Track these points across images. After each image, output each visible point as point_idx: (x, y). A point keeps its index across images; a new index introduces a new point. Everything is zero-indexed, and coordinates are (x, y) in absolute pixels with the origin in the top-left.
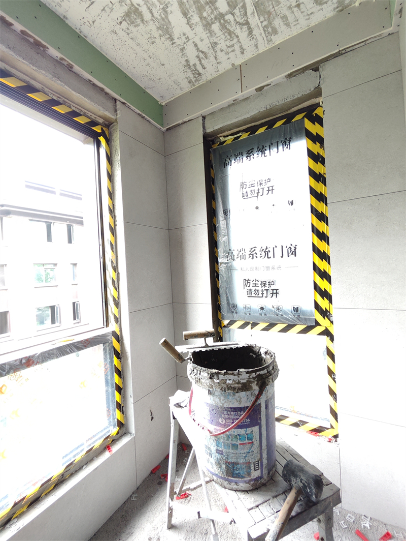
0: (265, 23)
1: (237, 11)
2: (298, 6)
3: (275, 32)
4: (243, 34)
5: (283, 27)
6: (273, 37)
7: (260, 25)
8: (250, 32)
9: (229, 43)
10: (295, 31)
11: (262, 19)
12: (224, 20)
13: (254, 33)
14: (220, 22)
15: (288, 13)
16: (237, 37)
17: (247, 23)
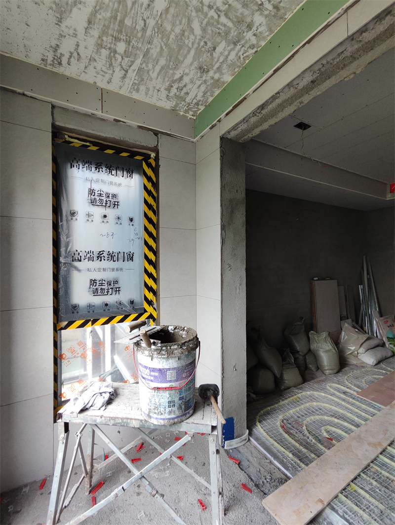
0: (136, 82)
1: (126, 60)
2: (158, 91)
3: (138, 91)
4: (118, 74)
5: (143, 93)
6: (134, 92)
7: (133, 79)
8: (124, 77)
9: (104, 69)
10: (147, 100)
11: (136, 78)
12: (114, 55)
13: (125, 80)
14: (110, 53)
15: (151, 89)
16: (114, 71)
17: (127, 71)
